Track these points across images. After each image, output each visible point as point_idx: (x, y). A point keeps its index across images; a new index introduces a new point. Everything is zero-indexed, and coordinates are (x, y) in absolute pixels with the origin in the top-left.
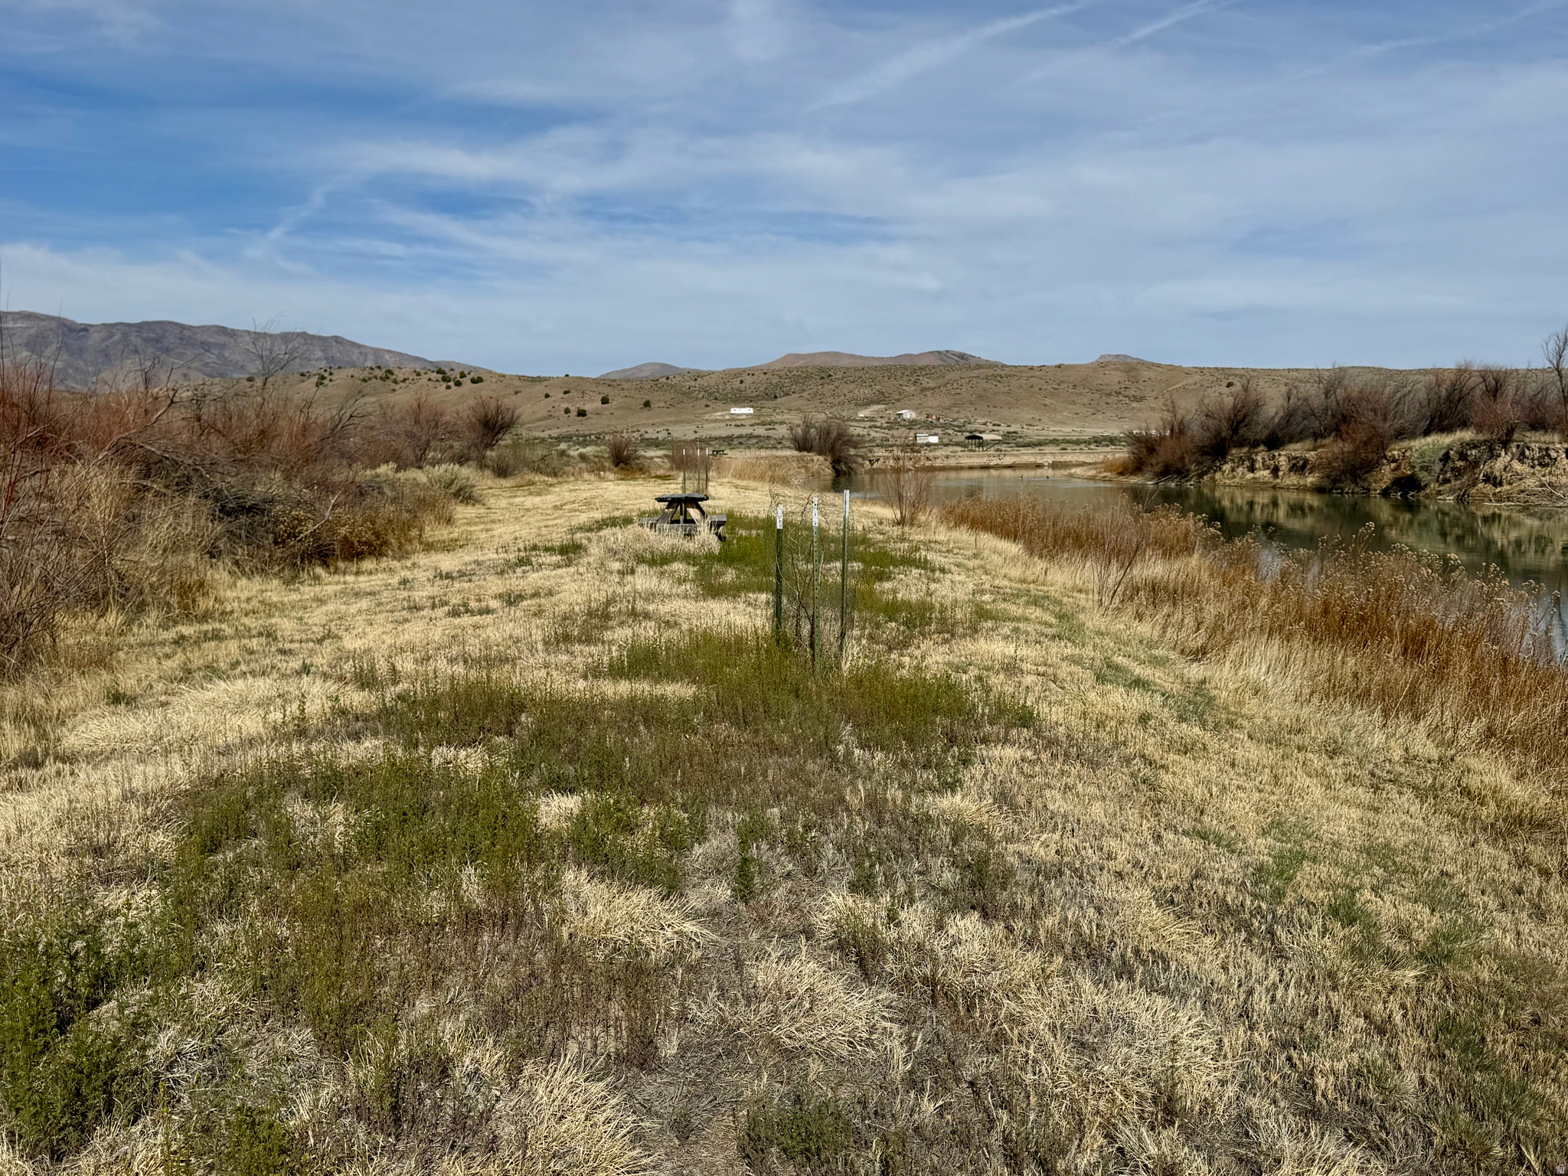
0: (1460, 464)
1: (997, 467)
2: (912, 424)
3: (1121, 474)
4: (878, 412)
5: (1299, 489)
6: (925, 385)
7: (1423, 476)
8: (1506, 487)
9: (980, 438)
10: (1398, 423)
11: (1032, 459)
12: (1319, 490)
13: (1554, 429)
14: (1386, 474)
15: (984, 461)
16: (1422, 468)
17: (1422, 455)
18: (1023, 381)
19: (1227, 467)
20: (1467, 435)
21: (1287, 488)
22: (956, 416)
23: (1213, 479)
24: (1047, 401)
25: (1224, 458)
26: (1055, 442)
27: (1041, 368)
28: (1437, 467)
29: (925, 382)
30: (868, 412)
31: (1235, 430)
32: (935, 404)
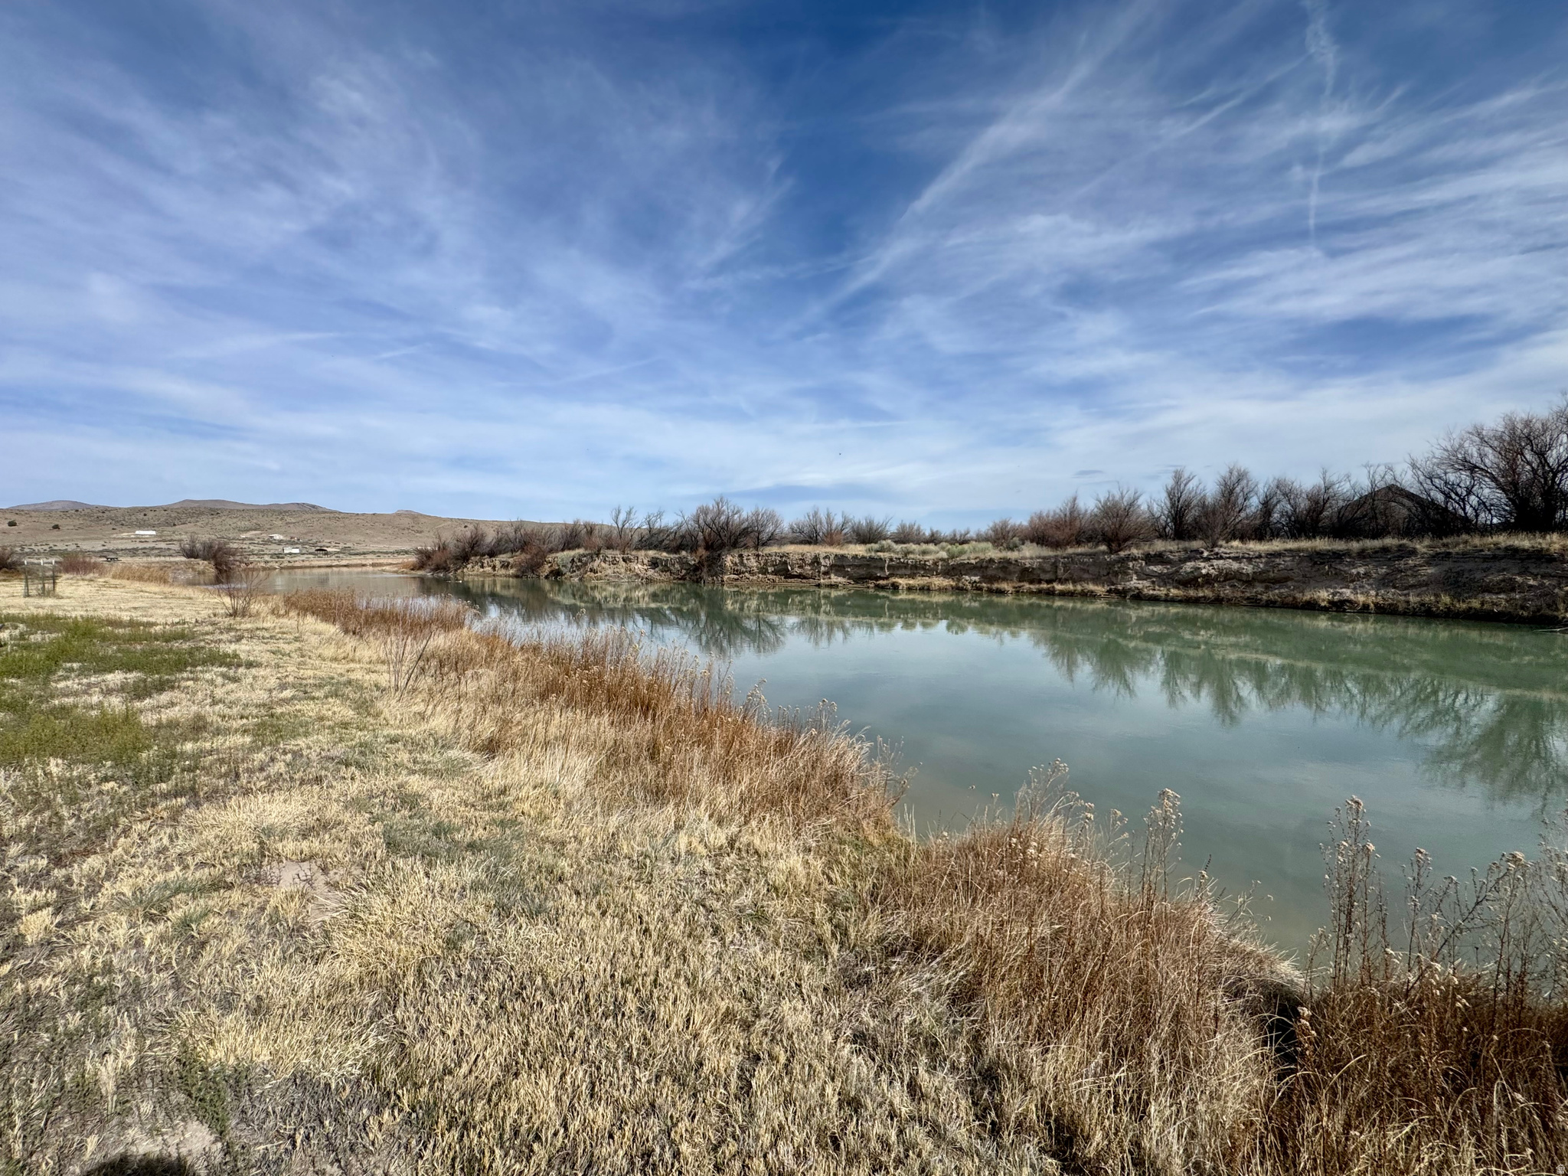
0: (579, 564)
1: (337, 566)
2: (280, 542)
3: (412, 569)
4: (255, 535)
5: (506, 576)
7: (563, 569)
8: (599, 574)
9: (326, 550)
10: (550, 546)
11: (359, 562)
12: (516, 576)
13: (617, 549)
14: (546, 569)
15: (328, 563)
16: (562, 566)
17: (562, 560)
19: (470, 566)
20: (581, 551)
21: (500, 576)
22: (310, 538)
23: (463, 572)
24: (369, 531)
25: (468, 561)
26: (373, 553)
28: (569, 565)
29: (289, 519)
30: (248, 535)
31: (472, 548)
32: (296, 531)
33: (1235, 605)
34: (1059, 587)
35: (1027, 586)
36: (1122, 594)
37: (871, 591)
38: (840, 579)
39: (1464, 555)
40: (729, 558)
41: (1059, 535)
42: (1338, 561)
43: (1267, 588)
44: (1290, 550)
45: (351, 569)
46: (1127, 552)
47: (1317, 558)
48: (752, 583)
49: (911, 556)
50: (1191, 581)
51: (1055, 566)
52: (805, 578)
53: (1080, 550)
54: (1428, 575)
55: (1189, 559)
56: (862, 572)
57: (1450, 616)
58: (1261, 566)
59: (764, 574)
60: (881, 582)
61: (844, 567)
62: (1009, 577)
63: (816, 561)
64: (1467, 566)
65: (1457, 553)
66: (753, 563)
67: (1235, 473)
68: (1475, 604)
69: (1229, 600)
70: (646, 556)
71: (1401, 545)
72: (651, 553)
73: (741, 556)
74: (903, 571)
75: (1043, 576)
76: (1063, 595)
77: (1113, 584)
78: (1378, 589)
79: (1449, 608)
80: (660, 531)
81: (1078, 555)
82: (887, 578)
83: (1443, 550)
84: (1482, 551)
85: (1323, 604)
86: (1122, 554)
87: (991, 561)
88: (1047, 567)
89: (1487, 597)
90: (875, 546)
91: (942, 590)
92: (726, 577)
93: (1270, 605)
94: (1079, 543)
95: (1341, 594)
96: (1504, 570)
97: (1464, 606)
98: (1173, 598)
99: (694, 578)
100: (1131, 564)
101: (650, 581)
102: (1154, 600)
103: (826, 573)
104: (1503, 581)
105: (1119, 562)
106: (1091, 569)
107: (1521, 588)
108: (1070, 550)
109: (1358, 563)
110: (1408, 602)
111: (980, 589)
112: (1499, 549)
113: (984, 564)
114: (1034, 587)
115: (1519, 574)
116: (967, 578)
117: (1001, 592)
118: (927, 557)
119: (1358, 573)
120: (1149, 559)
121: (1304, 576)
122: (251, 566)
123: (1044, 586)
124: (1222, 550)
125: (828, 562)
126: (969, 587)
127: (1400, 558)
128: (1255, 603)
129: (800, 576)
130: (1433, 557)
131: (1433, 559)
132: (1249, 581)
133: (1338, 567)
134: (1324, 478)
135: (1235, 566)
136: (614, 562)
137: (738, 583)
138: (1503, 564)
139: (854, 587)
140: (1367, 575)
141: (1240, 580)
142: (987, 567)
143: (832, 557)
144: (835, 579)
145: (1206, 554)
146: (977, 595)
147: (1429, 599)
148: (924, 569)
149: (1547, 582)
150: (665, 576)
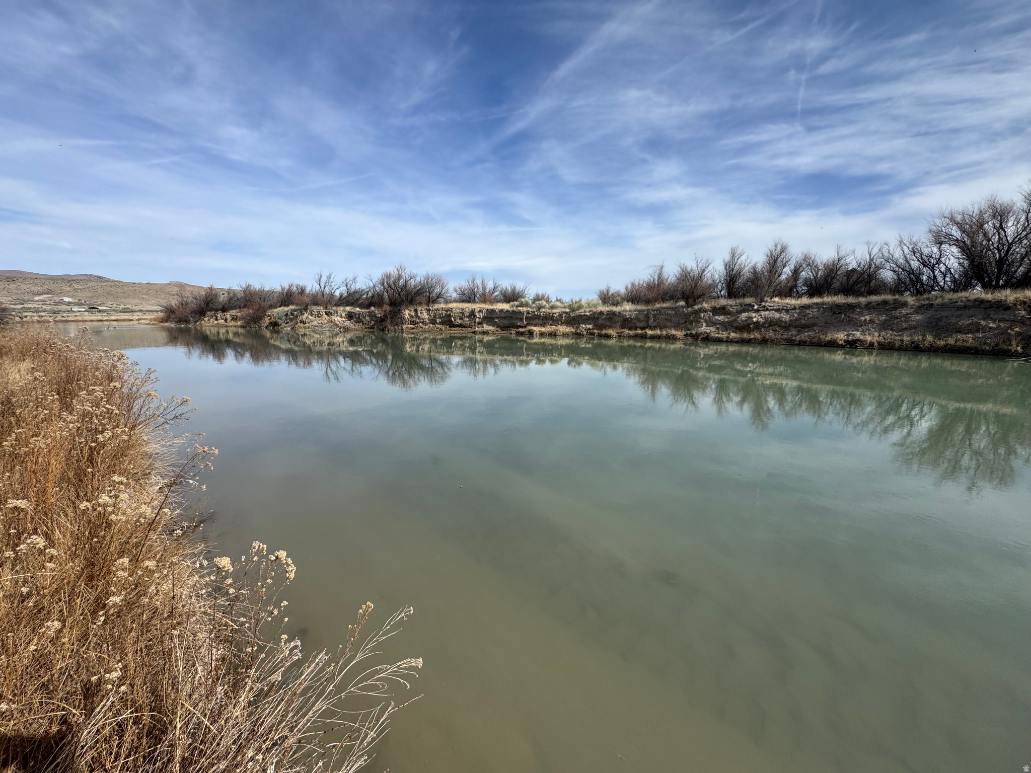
0: (291, 317)
1: (107, 320)
2: (69, 304)
3: (161, 322)
4: (48, 298)
5: (235, 327)
6: (76, 287)
7: (279, 321)
8: (308, 324)
9: (97, 308)
10: (269, 303)
11: (127, 317)
12: (242, 327)
13: (321, 305)
14: (267, 321)
15: (100, 318)
16: (278, 318)
17: (278, 314)
18: (131, 288)
19: (206, 319)
20: (292, 307)
21: (231, 326)
22: (96, 301)
23: (201, 323)
24: (144, 296)
25: (204, 315)
26: (141, 311)
27: (139, 284)
28: (284, 318)
29: (76, 286)
30: (41, 298)
31: (207, 305)
32: (83, 295)
33: (776, 344)
34: (650, 332)
35: (627, 331)
36: (695, 337)
37: (513, 336)
38: (490, 328)
39: (943, 306)
40: (407, 312)
41: (650, 295)
42: (851, 311)
43: (799, 331)
44: (817, 304)
45: (120, 323)
46: (700, 306)
47: (836, 309)
48: (425, 331)
49: (543, 310)
50: (745, 327)
51: (647, 316)
52: (464, 327)
53: (664, 305)
54: (918, 321)
55: (744, 311)
56: (506, 322)
57: (933, 350)
58: (796, 315)
59: (433, 324)
60: (521, 330)
61: (493, 318)
62: (614, 325)
63: (472, 314)
64: (944, 314)
65: (938, 305)
66: (425, 316)
67: (779, 247)
68: (951, 341)
69: (772, 341)
70: (344, 310)
71: (895, 300)
72: (348, 308)
73: (416, 311)
74: (536, 321)
75: (638, 325)
76: (653, 338)
77: (689, 330)
78: (880, 331)
79: (931, 345)
80: (355, 292)
81: (664, 308)
82: (525, 327)
83: (927, 302)
84: (957, 302)
85: (840, 343)
86: (696, 307)
87: (601, 313)
88: (642, 317)
89: (959, 336)
90: (516, 303)
91: (565, 335)
92: (404, 327)
93: (802, 344)
94: (664, 300)
95: (854, 335)
96: (972, 316)
97: (942, 343)
98: (731, 339)
99: (381, 327)
100: (702, 315)
101: (347, 330)
102: (719, 341)
103: (480, 323)
104: (972, 324)
105: (693, 313)
106: (673, 319)
107: (984, 329)
108: (658, 306)
109: (865, 312)
110: (902, 341)
111: (593, 334)
112: (970, 300)
113: (596, 316)
114: (632, 333)
115: (984, 319)
116: (584, 326)
117: (608, 337)
118: (554, 311)
119: (866, 320)
120: (715, 311)
121: (826, 323)
122: (25, 319)
123: (639, 331)
124: (768, 304)
125: (481, 315)
126: (585, 333)
127: (895, 309)
128: (790, 343)
129: (460, 326)
130: (920, 307)
131: (919, 309)
132: (786, 327)
133: (851, 315)
134: (838, 253)
135: (777, 315)
136: (319, 315)
137: (413, 331)
138: (971, 312)
139: (500, 333)
140: (871, 321)
141: (780, 326)
142: (598, 318)
143: (485, 311)
144: (486, 327)
145: (756, 307)
146: (590, 339)
147: (917, 338)
148: (552, 320)
149: (1002, 325)
150: (358, 326)
